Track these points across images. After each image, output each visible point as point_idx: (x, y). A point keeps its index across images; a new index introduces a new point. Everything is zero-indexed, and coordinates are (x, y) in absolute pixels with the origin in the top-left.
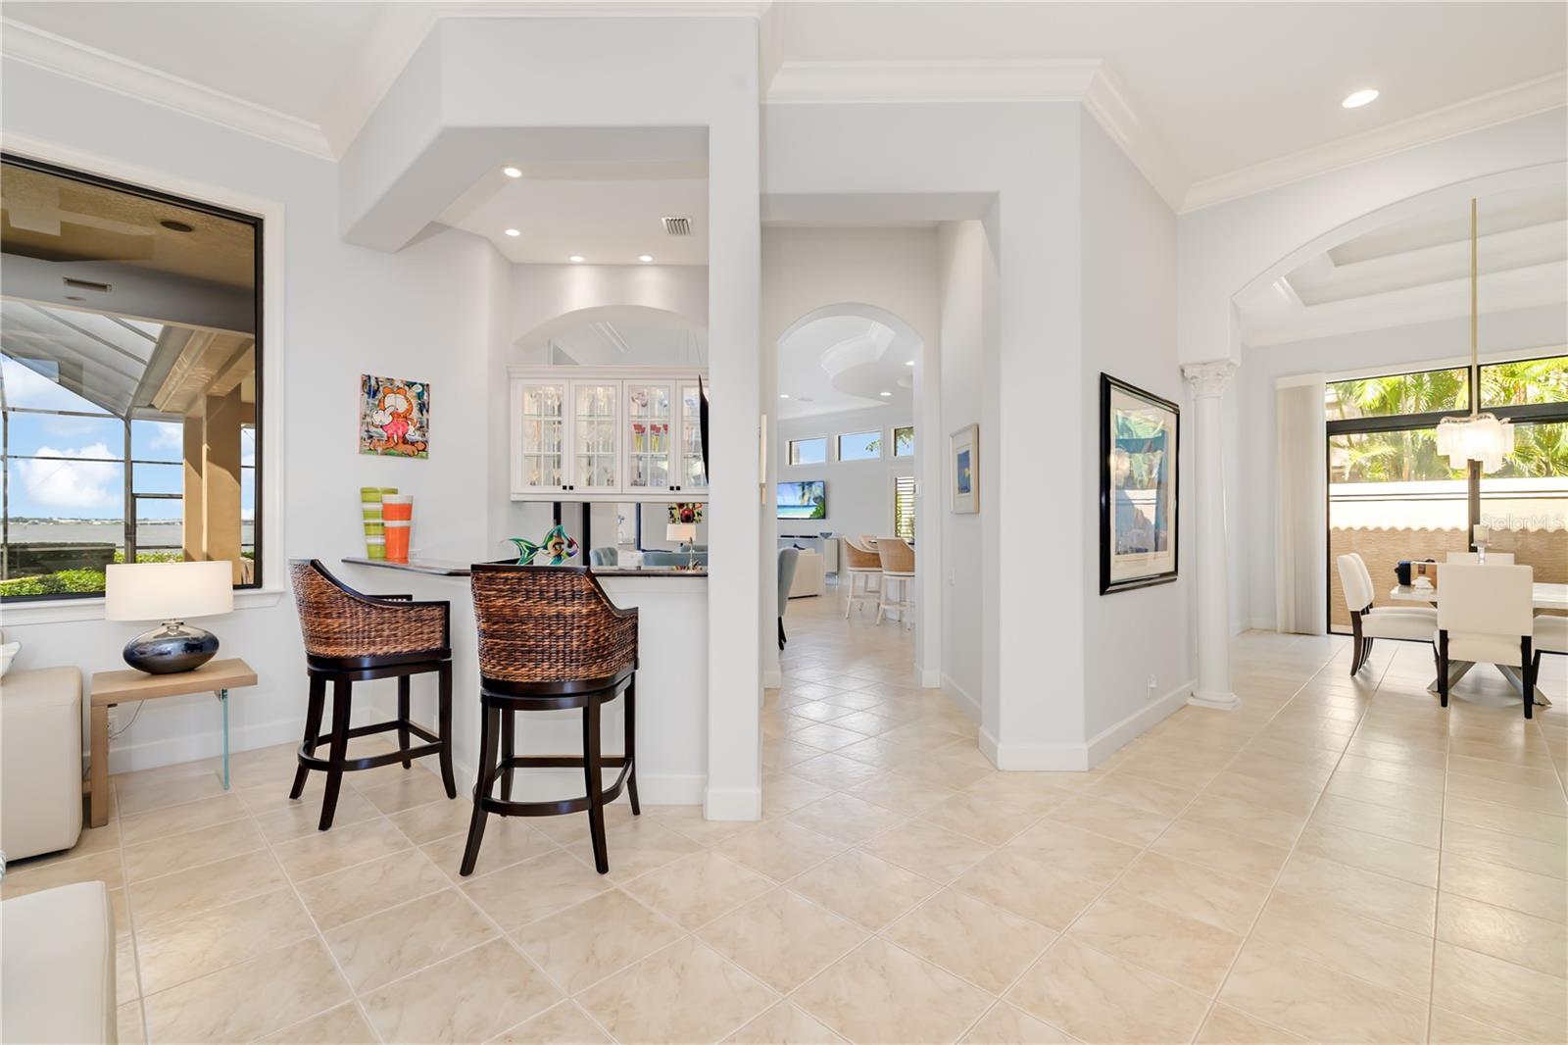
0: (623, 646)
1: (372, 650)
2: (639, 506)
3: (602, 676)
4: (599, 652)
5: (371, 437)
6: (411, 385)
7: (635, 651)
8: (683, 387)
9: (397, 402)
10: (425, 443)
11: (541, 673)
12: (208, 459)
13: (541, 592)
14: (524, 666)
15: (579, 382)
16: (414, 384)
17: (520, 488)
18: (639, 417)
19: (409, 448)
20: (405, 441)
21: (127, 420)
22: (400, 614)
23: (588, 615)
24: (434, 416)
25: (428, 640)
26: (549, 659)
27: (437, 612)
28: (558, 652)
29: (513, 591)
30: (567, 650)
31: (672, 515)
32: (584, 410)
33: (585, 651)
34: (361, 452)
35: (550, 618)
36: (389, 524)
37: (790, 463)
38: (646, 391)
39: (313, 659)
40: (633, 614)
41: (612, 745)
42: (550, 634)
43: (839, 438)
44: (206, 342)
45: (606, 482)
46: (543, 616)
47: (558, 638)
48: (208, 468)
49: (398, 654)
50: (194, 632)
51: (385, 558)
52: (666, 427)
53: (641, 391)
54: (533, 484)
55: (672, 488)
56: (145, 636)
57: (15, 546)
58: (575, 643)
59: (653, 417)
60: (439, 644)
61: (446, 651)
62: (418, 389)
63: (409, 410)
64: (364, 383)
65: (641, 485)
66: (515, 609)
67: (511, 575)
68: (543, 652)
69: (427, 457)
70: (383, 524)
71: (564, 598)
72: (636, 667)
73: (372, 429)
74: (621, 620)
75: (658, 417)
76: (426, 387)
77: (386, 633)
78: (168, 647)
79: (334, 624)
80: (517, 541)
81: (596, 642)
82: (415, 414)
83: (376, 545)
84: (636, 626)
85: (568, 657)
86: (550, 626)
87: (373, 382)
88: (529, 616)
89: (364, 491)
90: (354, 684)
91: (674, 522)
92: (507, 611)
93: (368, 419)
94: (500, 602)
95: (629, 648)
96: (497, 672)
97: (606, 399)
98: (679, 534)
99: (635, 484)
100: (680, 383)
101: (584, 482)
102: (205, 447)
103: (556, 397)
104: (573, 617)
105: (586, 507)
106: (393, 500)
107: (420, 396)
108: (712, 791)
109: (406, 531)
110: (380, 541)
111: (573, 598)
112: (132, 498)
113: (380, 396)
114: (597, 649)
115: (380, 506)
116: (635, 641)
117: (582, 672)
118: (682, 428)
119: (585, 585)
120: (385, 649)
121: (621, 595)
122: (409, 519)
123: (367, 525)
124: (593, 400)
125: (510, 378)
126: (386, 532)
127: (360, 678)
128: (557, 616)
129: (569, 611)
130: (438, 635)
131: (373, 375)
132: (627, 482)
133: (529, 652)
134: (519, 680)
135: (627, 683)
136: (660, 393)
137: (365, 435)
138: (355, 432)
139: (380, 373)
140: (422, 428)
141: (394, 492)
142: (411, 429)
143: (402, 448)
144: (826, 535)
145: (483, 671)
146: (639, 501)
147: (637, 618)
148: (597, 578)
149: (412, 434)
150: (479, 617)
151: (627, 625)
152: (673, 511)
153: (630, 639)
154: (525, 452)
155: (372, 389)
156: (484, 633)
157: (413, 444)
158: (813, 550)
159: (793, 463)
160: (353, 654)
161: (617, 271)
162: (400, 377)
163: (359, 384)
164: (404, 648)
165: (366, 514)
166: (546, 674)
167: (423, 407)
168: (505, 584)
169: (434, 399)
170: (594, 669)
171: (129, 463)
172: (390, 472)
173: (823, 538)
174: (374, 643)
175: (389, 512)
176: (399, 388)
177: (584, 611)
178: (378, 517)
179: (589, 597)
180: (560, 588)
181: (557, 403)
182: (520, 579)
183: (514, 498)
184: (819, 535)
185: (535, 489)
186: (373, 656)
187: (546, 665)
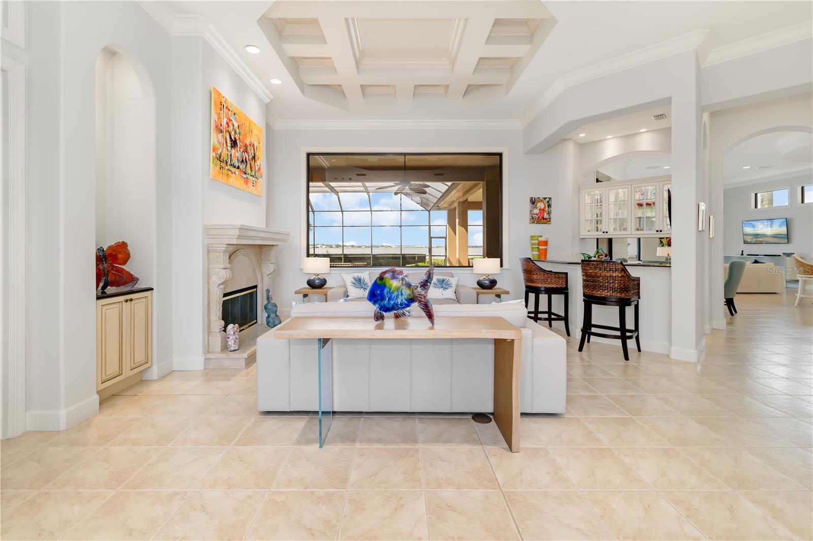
0: (634, 289)
1: (545, 285)
2: (639, 239)
3: (626, 297)
4: (625, 289)
5: (533, 218)
6: (545, 198)
7: (639, 292)
8: (663, 185)
9: (541, 205)
10: (550, 218)
11: (605, 293)
12: (459, 224)
13: (605, 268)
14: (599, 291)
15: (610, 188)
16: (546, 198)
17: (584, 233)
18: (639, 200)
19: (545, 220)
20: (543, 219)
21: (429, 211)
22: (553, 275)
23: (621, 277)
24: (553, 209)
25: (561, 284)
26: (607, 289)
27: (564, 276)
28: (610, 288)
29: (595, 268)
30: (614, 287)
31: (661, 242)
32: (612, 199)
33: (620, 288)
34: (530, 223)
35: (608, 277)
36: (540, 247)
37: (756, 207)
38: (643, 188)
39: (527, 287)
40: (638, 279)
41: (630, 325)
42: (608, 282)
43: (803, 188)
44: (463, 186)
45: (623, 229)
46: (605, 276)
47: (610, 283)
48: (459, 228)
49: (553, 287)
50: (491, 278)
51: (539, 259)
52: (654, 204)
53: (640, 188)
54: (589, 231)
55: (657, 231)
56: (481, 278)
57: (405, 254)
58: (616, 285)
59: (647, 199)
60: (564, 286)
61: (567, 288)
62: (548, 200)
63: (545, 208)
64: (531, 200)
65: (641, 230)
66: (596, 273)
67: (594, 263)
68: (605, 287)
69: (550, 224)
70: (538, 248)
71: (613, 271)
72: (639, 298)
73: (533, 215)
74: (633, 280)
75: (650, 199)
76: (550, 199)
77: (549, 281)
78: (486, 282)
79: (535, 277)
80: (583, 254)
81: (624, 286)
82: (547, 209)
83: (536, 255)
84: (639, 284)
85: (614, 290)
86: (607, 279)
87: (533, 199)
88: (601, 276)
89: (532, 237)
90: (540, 295)
91: (663, 246)
92: (593, 274)
93: (532, 212)
94: (591, 271)
95: (637, 291)
96: (589, 292)
97: (623, 193)
98: (661, 252)
99: (638, 229)
100: (662, 183)
101: (612, 230)
102: (457, 220)
103: (599, 195)
104: (616, 277)
105: (610, 241)
106: (541, 239)
107: (548, 202)
108: (673, 348)
109: (546, 250)
110: (536, 253)
111: (616, 271)
112: (431, 238)
113: (535, 204)
114: (624, 288)
115: (537, 242)
116: (639, 289)
117: (619, 295)
118: (663, 203)
119: (620, 267)
120: (549, 286)
121: (634, 272)
122: (547, 246)
123: (532, 248)
124: (617, 195)
125: (579, 190)
126: (539, 250)
127: (542, 294)
128: (610, 276)
129: (614, 275)
130: (564, 283)
131: (533, 197)
132: (634, 228)
133: (601, 287)
134: (597, 295)
135: (635, 303)
136: (651, 188)
137: (531, 218)
138: (527, 217)
139: (535, 196)
140: (549, 213)
141: (541, 236)
142: (546, 214)
143: (543, 221)
144: (789, 255)
145: (584, 292)
146: (639, 237)
147: (639, 281)
148: (626, 266)
149: (546, 216)
150: (583, 275)
151: (636, 282)
152: (662, 240)
153: (637, 287)
154: (586, 218)
155: (533, 202)
156: (584, 280)
157: (546, 219)
158: (773, 264)
159: (759, 206)
160: (540, 286)
161: (628, 137)
162: (542, 196)
163: (529, 200)
164: (554, 286)
165: (532, 244)
166: (606, 294)
167: (549, 206)
168: (592, 265)
169: (553, 203)
170: (623, 294)
171: (430, 226)
172: (538, 229)
173: (785, 257)
174: (545, 284)
175: (540, 243)
176: (541, 200)
177: (620, 275)
178: (536, 245)
179: (621, 271)
180: (611, 267)
181: (599, 197)
182: (598, 264)
183: (581, 237)
184: (782, 255)
185: (589, 233)
186: (545, 287)
187: (606, 291)
